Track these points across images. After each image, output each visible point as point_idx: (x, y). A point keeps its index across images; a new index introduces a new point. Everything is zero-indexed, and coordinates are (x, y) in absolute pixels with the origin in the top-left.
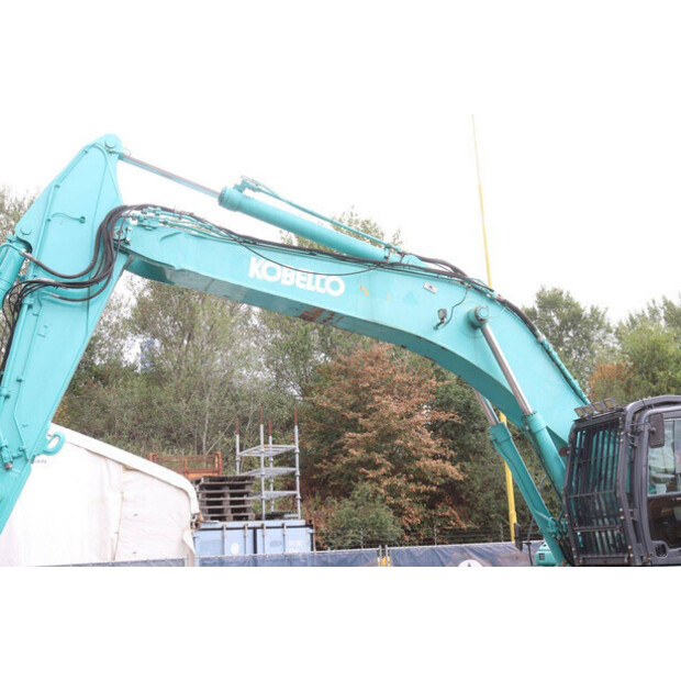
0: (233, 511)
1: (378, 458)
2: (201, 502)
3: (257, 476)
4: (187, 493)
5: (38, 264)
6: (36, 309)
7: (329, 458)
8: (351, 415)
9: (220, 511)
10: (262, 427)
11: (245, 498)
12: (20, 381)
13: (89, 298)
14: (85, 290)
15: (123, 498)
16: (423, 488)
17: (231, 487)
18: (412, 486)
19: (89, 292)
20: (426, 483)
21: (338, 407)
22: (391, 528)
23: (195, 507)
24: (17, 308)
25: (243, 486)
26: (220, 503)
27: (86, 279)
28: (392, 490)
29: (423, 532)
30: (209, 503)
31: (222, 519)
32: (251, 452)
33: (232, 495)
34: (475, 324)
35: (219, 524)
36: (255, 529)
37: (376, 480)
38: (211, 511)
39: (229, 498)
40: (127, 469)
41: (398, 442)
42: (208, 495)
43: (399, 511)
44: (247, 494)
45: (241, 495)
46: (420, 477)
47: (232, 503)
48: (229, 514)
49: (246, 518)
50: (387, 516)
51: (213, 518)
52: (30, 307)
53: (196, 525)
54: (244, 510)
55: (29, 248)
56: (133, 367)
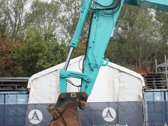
0: (157, 85)
2: (145, 82)
3: (164, 73)
4: (140, 79)
6: (97, 18)
9: (153, 85)
10: (165, 56)
11: (160, 81)
12: (94, 42)
13: (113, 14)
14: (112, 10)
15: (120, 81)
17: (156, 77)
19: (113, 11)
23: (144, 84)
25: (160, 77)
26: (152, 83)
27: (112, 7)
30: (148, 83)
31: (153, 88)
32: (162, 65)
33: (156, 80)
35: (152, 90)
36: (165, 92)
38: (149, 86)
39: (155, 81)
40: (120, 71)
42: (148, 80)
44: (161, 80)
45: (159, 80)
47: (156, 82)
48: (155, 86)
49: (161, 88)
51: (150, 88)
52: (95, 17)
53: (144, 90)
54: (161, 85)
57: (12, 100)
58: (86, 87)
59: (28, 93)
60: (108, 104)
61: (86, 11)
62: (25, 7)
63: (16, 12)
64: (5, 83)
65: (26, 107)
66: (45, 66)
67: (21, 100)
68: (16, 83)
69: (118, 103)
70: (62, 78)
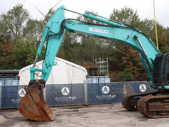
1: (130, 63)
3: (99, 67)
4: (85, 71)
5: (51, 32)
6: (51, 40)
7: (120, 63)
8: (124, 53)
12: (49, 53)
14: (59, 36)
15: (73, 72)
16: (140, 69)
18: (137, 69)
20: (141, 68)
21: (121, 52)
22: (132, 78)
23: (87, 74)
24: (48, 40)
25: (96, 69)
26: (92, 73)
27: (59, 34)
28: (133, 70)
29: (140, 79)
30: (90, 73)
31: (92, 76)
33: (94, 71)
34: (135, 38)
36: (99, 78)
37: (130, 67)
40: (74, 66)
41: (134, 59)
42: (90, 71)
43: (134, 74)
45: (96, 71)
46: (139, 67)
47: (94, 73)
48: (94, 75)
49: (97, 76)
50: (131, 75)
51: (90, 76)
53: (87, 77)
54: (97, 74)
55: (49, 28)
56: (79, 43)
57: (9, 83)
58: (44, 77)
59: (19, 79)
60: (65, 85)
61: (45, 35)
62: (23, 24)
63: (17, 28)
64: (5, 73)
65: (17, 87)
66: (31, 62)
67: (15, 83)
68: (12, 73)
69: (71, 85)
70: (31, 72)
